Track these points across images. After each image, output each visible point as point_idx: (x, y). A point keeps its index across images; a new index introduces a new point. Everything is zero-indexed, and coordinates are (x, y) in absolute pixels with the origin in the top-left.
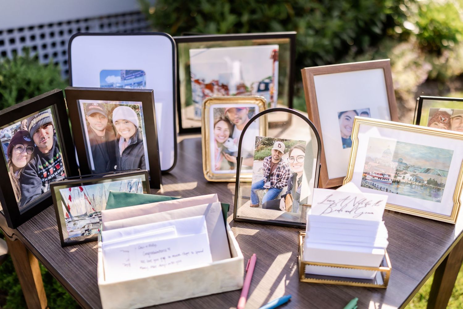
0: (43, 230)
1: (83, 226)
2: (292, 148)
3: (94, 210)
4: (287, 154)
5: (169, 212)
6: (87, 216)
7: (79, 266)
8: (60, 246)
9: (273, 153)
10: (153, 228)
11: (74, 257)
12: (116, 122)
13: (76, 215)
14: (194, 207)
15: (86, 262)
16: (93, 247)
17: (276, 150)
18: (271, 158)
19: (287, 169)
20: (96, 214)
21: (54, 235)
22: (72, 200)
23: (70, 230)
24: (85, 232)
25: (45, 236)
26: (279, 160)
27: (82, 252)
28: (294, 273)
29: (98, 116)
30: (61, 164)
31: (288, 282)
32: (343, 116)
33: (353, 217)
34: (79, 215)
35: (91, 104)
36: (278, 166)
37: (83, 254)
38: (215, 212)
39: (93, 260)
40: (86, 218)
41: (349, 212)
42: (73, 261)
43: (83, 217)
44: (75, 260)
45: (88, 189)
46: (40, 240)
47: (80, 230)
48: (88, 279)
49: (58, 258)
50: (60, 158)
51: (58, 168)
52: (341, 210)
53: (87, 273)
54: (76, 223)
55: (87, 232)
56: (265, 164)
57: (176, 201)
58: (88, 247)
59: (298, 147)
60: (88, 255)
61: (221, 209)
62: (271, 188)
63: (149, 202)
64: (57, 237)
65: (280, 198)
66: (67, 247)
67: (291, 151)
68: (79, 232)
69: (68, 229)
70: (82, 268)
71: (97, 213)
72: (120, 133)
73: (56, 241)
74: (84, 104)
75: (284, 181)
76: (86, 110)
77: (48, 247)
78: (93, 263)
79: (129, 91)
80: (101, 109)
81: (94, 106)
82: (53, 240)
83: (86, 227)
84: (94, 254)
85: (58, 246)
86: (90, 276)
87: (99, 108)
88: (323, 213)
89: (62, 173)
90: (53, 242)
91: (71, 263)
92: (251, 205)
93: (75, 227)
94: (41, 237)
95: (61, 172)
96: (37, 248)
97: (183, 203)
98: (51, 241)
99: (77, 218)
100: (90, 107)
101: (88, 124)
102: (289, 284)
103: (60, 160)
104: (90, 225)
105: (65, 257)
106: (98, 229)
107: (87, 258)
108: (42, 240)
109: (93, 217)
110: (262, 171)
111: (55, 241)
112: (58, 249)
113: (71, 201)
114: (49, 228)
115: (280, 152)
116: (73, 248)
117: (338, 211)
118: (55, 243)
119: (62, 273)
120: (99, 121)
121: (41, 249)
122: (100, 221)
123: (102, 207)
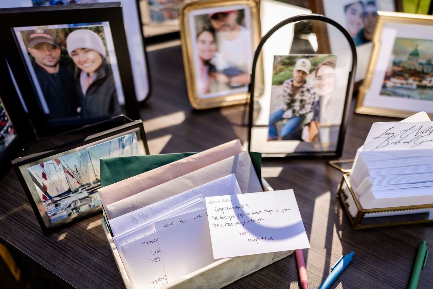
0: (8, 213)
1: (68, 205)
2: (320, 65)
3: (79, 183)
4: (314, 73)
5: (187, 175)
6: (72, 193)
7: (79, 259)
8: (42, 234)
9: (295, 74)
10: (175, 203)
11: (67, 248)
12: (73, 53)
13: (57, 194)
14: (217, 163)
15: (85, 251)
16: (86, 227)
17: (299, 71)
18: (292, 81)
19: (312, 91)
20: (83, 188)
21: (27, 218)
22: (47, 177)
23: (52, 214)
24: (72, 212)
25: (15, 223)
26: (303, 82)
27: (76, 237)
28: (343, 219)
29: (45, 47)
30: (6, 118)
31: (340, 233)
32: (349, 10)
33: (411, 147)
34: (60, 193)
35: (33, 32)
36: (302, 89)
37: (78, 240)
38: (244, 165)
39: (94, 247)
40: (70, 195)
41: (407, 142)
42: (68, 253)
43: (66, 194)
44: (70, 251)
45: (68, 160)
46: (10, 229)
47: (65, 211)
48: (99, 278)
49: (45, 253)
50: (3, 111)
51: (3, 125)
52: (399, 142)
53: (94, 268)
54: (58, 204)
55: (74, 211)
56: (286, 89)
57: (191, 158)
58: (81, 229)
59: (327, 63)
60: (86, 242)
61: (250, 159)
62: (292, 117)
63: (156, 165)
64: (32, 221)
65: (303, 126)
66: (52, 234)
67: (317, 70)
68: (65, 213)
69: (49, 213)
70: (85, 262)
71: (83, 186)
72: (80, 67)
73: (33, 227)
74: (22, 32)
75: (308, 107)
76: (26, 40)
77: (25, 238)
78: (96, 252)
79: (88, 8)
80: (49, 36)
81: (37, 34)
82: (29, 226)
83: (72, 205)
84: (92, 238)
85: (40, 235)
86: (99, 271)
87: (45, 35)
88: (376, 148)
89: (10, 129)
90: (29, 230)
91: (66, 257)
92: (270, 139)
93: (58, 209)
94: (10, 224)
95: (8, 128)
96: (11, 243)
97: (200, 158)
98: (27, 229)
99: (58, 198)
100: (32, 36)
101: (33, 60)
102: (343, 235)
103: (4, 114)
104: (77, 202)
105: (55, 249)
106: (88, 204)
107: (85, 245)
108: (14, 230)
109: (79, 191)
110: (281, 98)
111: (31, 228)
112: (41, 239)
113: (46, 179)
114: (16, 210)
115: (304, 73)
116: (61, 234)
117: (395, 143)
118: (33, 231)
119: (60, 275)
120: (48, 53)
121: (16, 243)
122: (89, 194)
123: (89, 178)
